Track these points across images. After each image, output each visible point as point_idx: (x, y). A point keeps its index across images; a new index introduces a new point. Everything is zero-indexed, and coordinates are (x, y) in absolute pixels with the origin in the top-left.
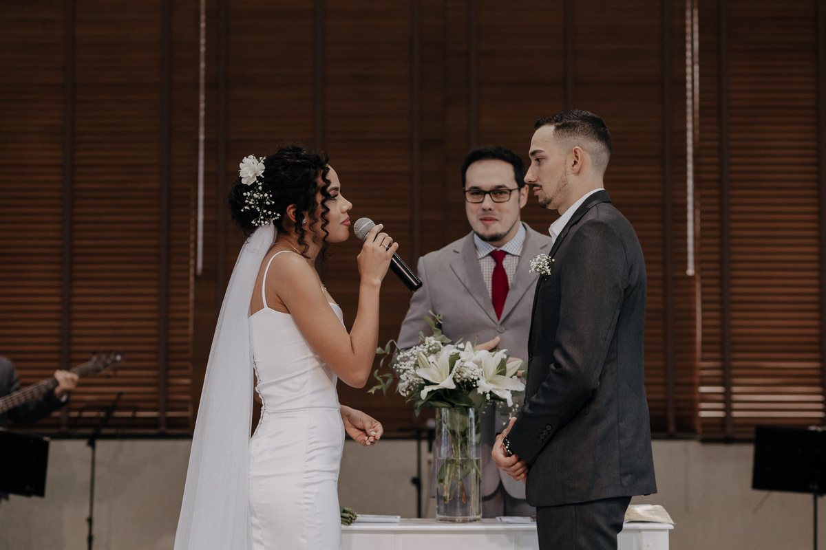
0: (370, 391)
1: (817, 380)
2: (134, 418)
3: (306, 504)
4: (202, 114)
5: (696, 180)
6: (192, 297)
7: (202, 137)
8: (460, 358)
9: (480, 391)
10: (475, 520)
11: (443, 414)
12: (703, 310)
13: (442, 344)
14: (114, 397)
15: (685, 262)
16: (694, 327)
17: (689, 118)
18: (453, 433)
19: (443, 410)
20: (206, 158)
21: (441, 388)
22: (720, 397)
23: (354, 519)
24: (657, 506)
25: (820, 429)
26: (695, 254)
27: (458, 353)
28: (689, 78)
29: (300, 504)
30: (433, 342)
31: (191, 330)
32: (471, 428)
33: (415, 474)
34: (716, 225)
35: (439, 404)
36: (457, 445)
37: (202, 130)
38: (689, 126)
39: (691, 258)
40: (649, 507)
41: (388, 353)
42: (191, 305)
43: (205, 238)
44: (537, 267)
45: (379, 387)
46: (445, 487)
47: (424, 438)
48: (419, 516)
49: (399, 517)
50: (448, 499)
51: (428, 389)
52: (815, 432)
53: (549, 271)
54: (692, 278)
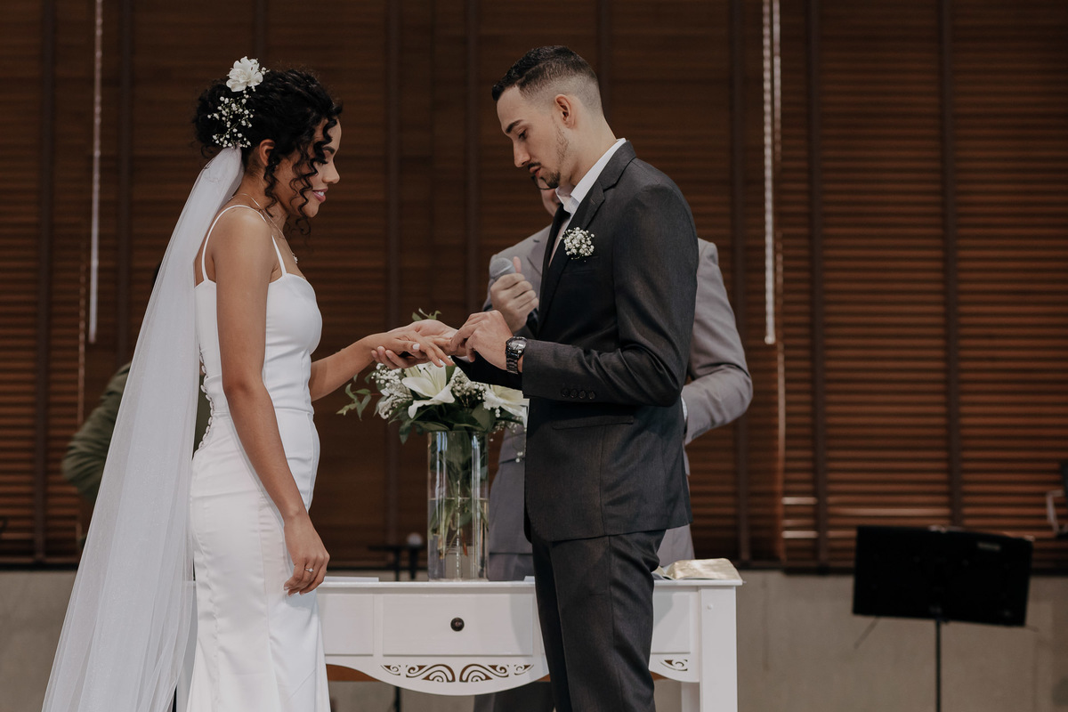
0: (340, 412)
4: (97, 121)
5: (776, 214)
6: (82, 372)
7: (97, 153)
9: (487, 406)
11: (438, 441)
12: (787, 392)
15: (763, 326)
16: (776, 415)
17: (768, 129)
19: (438, 434)
20: (102, 181)
21: (436, 403)
22: (809, 511)
24: (721, 560)
25: (943, 529)
26: (776, 314)
28: (767, 75)
32: (475, 458)
34: (805, 275)
35: (432, 426)
36: (457, 482)
37: (97, 143)
38: (768, 140)
39: (770, 320)
42: (81, 384)
43: (100, 292)
45: (352, 406)
46: (440, 537)
47: (404, 569)
51: (417, 404)
52: (938, 534)
54: (772, 347)
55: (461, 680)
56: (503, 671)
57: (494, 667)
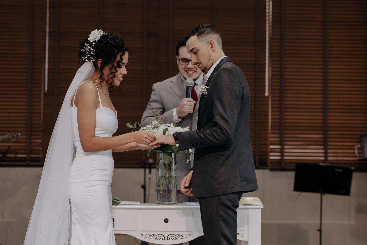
1: (321, 143)
2: (16, 157)
3: (89, 195)
4: (48, 19)
5: (270, 53)
6: (42, 103)
7: (48, 30)
8: (168, 130)
9: (177, 146)
10: (174, 204)
11: (160, 155)
12: (272, 111)
13: (160, 124)
14: (6, 148)
15: (264, 90)
16: (268, 119)
17: (267, 25)
18: (164, 164)
19: (160, 153)
20: (49, 40)
22: (279, 150)
23: (120, 203)
24: (256, 198)
25: (324, 165)
26: (269, 86)
27: (168, 128)
28: (267, 7)
29: (86, 195)
30: (156, 123)
31: (42, 118)
32: (173, 162)
33: (143, 183)
34: (278, 73)
36: (166, 170)
37: (48, 27)
38: (267, 29)
39: (267, 88)
40: (252, 198)
41: (135, 128)
42: (42, 107)
43: (48, 76)
44: (201, 91)
46: (160, 189)
47: (147, 168)
48: (145, 202)
49: (139, 202)
50: (162, 194)
52: (322, 166)
53: (207, 92)
54: (268, 97)
55: (167, 239)
56: (182, 236)
57: (179, 235)
